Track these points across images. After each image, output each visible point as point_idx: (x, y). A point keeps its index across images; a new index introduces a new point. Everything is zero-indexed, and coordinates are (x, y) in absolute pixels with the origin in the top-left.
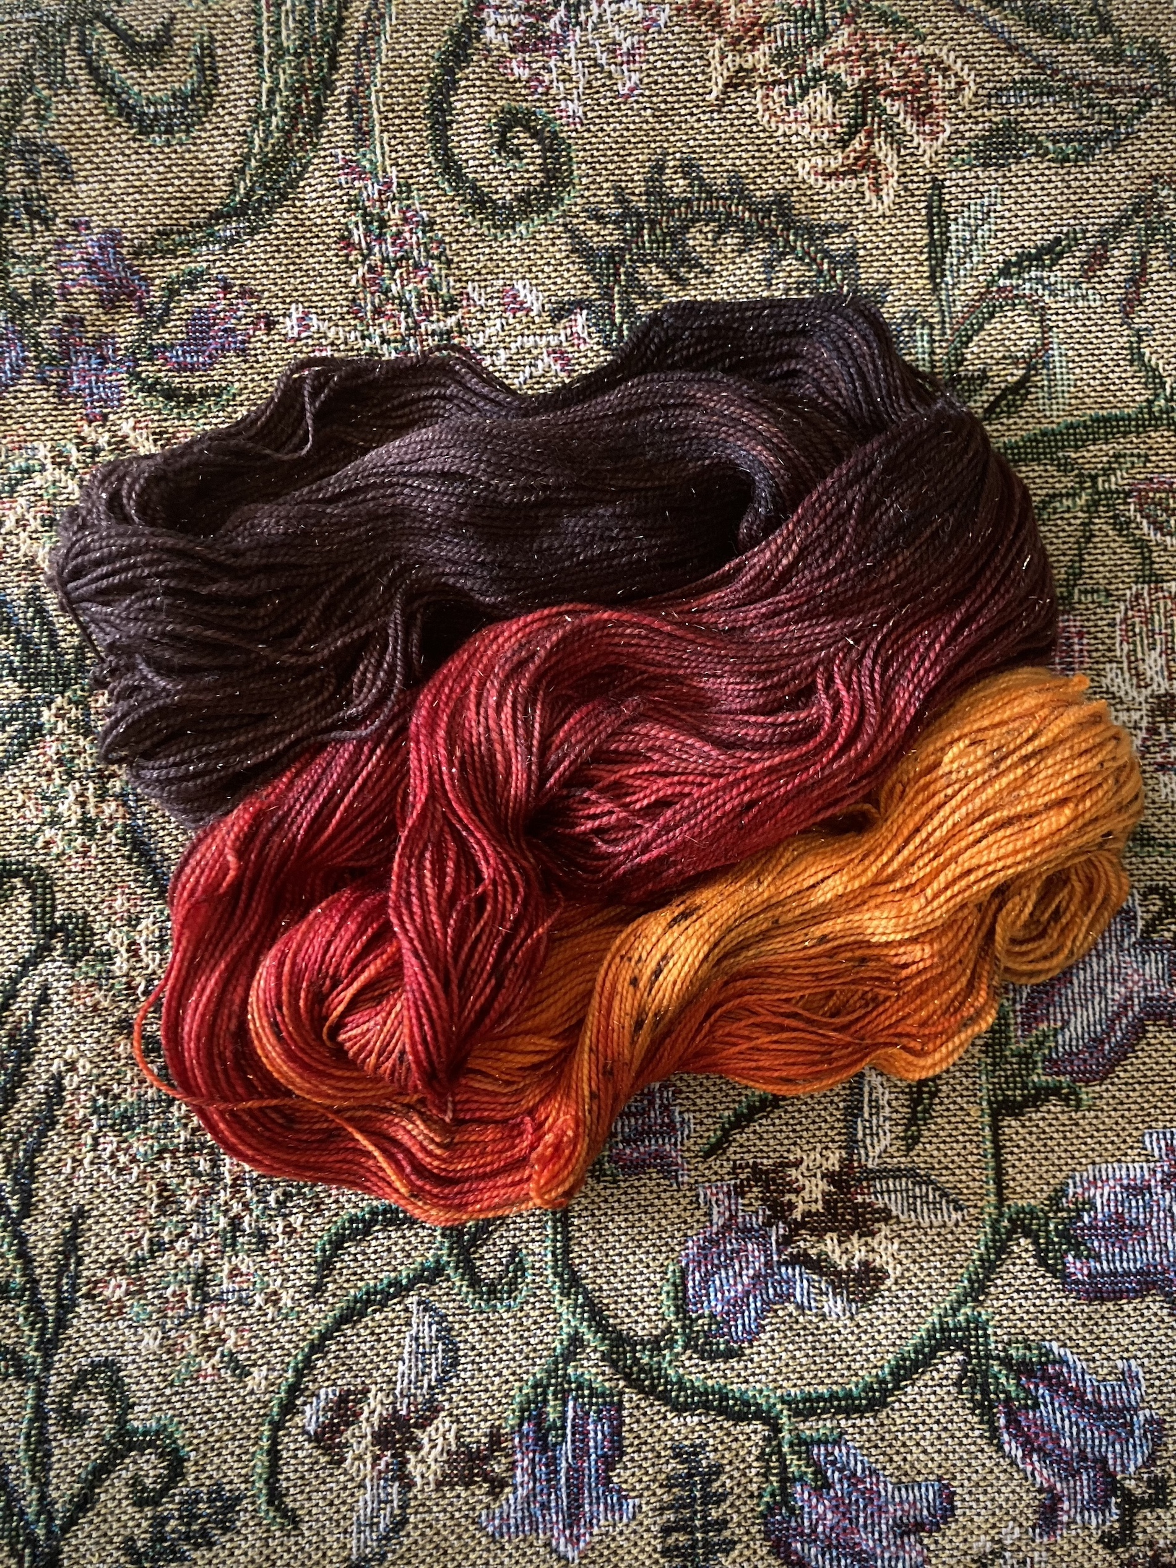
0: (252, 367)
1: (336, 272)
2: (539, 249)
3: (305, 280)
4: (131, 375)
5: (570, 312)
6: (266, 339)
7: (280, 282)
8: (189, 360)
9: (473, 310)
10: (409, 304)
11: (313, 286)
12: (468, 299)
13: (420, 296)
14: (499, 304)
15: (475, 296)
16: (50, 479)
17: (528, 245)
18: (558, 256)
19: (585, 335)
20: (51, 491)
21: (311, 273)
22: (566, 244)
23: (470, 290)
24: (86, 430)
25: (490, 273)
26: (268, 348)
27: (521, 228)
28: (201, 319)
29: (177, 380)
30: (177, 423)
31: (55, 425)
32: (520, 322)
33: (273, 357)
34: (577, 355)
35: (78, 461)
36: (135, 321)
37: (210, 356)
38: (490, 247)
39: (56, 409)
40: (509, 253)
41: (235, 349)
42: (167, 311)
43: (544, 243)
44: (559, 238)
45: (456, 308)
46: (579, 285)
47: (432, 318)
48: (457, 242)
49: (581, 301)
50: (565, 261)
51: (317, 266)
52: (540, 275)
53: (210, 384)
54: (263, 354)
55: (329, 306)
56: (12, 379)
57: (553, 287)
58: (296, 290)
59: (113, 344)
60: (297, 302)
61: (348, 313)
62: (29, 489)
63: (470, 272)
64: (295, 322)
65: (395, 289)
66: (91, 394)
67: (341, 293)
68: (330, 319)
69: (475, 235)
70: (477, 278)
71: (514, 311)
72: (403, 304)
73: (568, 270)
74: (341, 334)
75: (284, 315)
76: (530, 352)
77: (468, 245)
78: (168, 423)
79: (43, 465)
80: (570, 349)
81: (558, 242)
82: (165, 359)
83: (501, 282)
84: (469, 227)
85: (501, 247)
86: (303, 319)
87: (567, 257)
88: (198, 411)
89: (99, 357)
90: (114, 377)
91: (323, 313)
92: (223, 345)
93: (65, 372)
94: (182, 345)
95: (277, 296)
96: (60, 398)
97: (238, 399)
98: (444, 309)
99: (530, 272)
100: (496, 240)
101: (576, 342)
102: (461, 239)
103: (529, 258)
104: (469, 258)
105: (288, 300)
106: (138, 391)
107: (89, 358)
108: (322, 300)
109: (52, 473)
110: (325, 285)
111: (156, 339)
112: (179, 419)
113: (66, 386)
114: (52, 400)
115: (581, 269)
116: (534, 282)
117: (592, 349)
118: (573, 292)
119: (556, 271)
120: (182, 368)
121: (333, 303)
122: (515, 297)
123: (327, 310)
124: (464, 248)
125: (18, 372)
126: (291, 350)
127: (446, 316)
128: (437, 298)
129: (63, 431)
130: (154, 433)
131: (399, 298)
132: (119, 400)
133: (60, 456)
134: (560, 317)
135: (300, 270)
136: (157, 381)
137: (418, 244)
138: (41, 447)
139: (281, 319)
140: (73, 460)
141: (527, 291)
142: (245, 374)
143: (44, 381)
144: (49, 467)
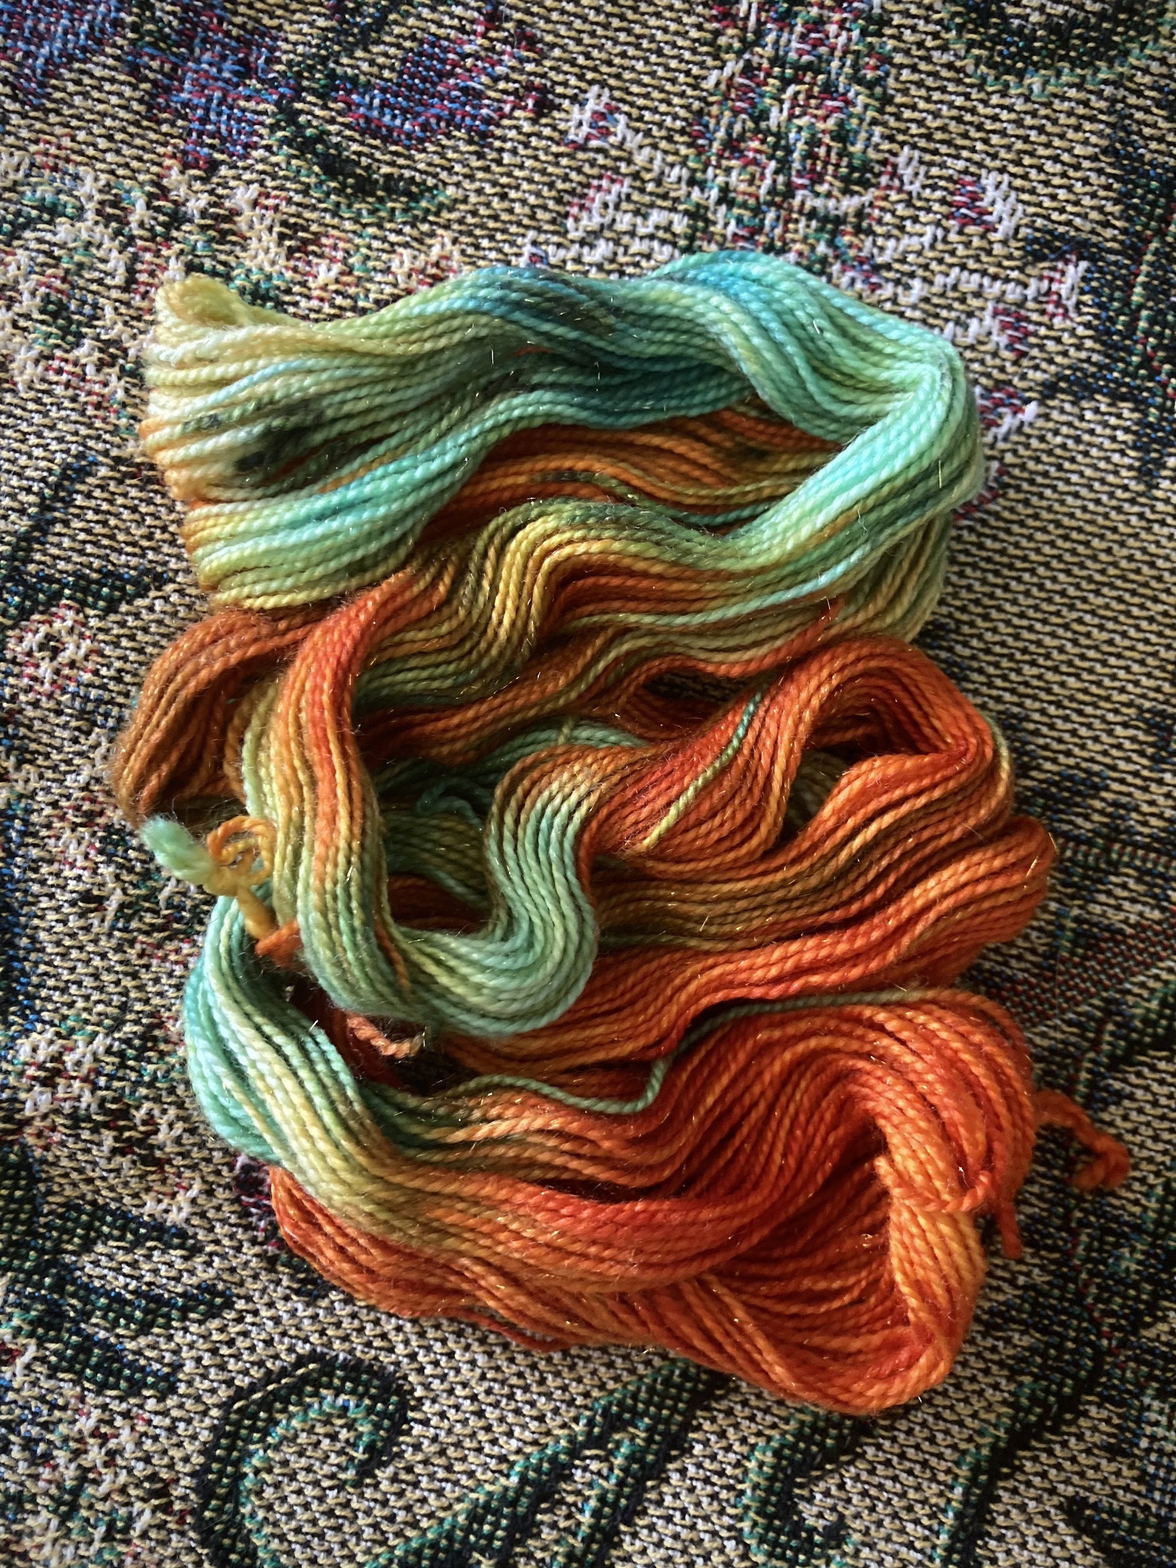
0: (487, 169)
1: (687, 55)
2: (1049, 128)
3: (631, 51)
4: (281, 110)
5: (1062, 257)
6: (527, 128)
7: (587, 40)
8: (387, 119)
9: (894, 196)
10: (789, 150)
11: (640, 66)
12: (894, 175)
13: (814, 142)
14: (943, 201)
15: (907, 173)
16: (84, 236)
17: (1034, 114)
18: (1079, 150)
19: (1070, 304)
20: (77, 258)
21: (645, 44)
22: (1100, 134)
23: (901, 160)
24: (174, 177)
25: (949, 143)
26: (527, 146)
27: (1034, 82)
28: (431, 57)
29: (355, 147)
30: (328, 219)
31: (126, 150)
32: (968, 245)
33: (529, 163)
34: (1043, 331)
35: (141, 225)
36: (321, 22)
37: (424, 127)
38: (967, 97)
39: (137, 124)
40: (995, 118)
41: (470, 129)
42: (380, 23)
43: (1063, 119)
44: (1092, 119)
45: (866, 184)
46: (1094, 215)
47: (823, 188)
48: (914, 69)
49: (1085, 244)
50: (1086, 164)
51: (659, 36)
52: (1033, 174)
53: (407, 173)
54: (514, 152)
55: (655, 111)
56: (84, 50)
57: (1047, 203)
58: (610, 63)
59: (272, 50)
60: (603, 84)
61: (682, 132)
62: (40, 241)
63: (914, 129)
64: (587, 115)
65: (776, 118)
66: (204, 120)
67: (682, 95)
68: (648, 133)
69: (950, 66)
70: (922, 143)
71: (966, 221)
72: (781, 146)
73: (1086, 182)
74: (657, 165)
75: (574, 99)
76: (963, 300)
77: (930, 82)
78: (314, 216)
79: (81, 209)
80: (1035, 317)
81: (1087, 126)
82: (349, 104)
83: (961, 165)
84: (944, 48)
85: (985, 103)
86: (603, 116)
87: (1094, 158)
88: (372, 212)
89: (239, 62)
90: (252, 105)
91: (640, 119)
92: (452, 114)
93: (174, 69)
94: (384, 91)
95: (573, 63)
96: (150, 108)
97: (445, 215)
98: (846, 180)
99: (1018, 163)
100: (981, 87)
101: (1050, 308)
102: (923, 66)
103: (1026, 139)
104: (922, 105)
105: (590, 75)
106: (283, 141)
107: (224, 58)
108: (646, 96)
109: (90, 227)
110: (661, 72)
111: (345, 66)
112: (335, 214)
113: (167, 90)
114: (135, 106)
115: (1108, 188)
116: (1018, 182)
117: (1073, 332)
118: (1078, 221)
119: (1064, 175)
120: (370, 129)
121: (663, 108)
122: (975, 197)
123: (648, 116)
124: (920, 84)
125: (99, 42)
126: (564, 161)
127: (846, 191)
128: (840, 156)
129: (135, 164)
130: (284, 224)
131: (778, 135)
132: (246, 146)
133: (115, 204)
134: (1039, 257)
135: (629, 32)
136: (322, 136)
137: (846, 52)
138: (89, 180)
139: (566, 103)
140: (134, 219)
141: (998, 195)
142: (471, 177)
143: (134, 70)
144: (90, 216)
